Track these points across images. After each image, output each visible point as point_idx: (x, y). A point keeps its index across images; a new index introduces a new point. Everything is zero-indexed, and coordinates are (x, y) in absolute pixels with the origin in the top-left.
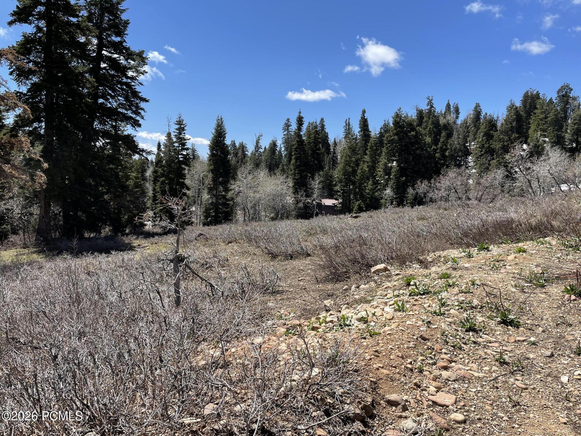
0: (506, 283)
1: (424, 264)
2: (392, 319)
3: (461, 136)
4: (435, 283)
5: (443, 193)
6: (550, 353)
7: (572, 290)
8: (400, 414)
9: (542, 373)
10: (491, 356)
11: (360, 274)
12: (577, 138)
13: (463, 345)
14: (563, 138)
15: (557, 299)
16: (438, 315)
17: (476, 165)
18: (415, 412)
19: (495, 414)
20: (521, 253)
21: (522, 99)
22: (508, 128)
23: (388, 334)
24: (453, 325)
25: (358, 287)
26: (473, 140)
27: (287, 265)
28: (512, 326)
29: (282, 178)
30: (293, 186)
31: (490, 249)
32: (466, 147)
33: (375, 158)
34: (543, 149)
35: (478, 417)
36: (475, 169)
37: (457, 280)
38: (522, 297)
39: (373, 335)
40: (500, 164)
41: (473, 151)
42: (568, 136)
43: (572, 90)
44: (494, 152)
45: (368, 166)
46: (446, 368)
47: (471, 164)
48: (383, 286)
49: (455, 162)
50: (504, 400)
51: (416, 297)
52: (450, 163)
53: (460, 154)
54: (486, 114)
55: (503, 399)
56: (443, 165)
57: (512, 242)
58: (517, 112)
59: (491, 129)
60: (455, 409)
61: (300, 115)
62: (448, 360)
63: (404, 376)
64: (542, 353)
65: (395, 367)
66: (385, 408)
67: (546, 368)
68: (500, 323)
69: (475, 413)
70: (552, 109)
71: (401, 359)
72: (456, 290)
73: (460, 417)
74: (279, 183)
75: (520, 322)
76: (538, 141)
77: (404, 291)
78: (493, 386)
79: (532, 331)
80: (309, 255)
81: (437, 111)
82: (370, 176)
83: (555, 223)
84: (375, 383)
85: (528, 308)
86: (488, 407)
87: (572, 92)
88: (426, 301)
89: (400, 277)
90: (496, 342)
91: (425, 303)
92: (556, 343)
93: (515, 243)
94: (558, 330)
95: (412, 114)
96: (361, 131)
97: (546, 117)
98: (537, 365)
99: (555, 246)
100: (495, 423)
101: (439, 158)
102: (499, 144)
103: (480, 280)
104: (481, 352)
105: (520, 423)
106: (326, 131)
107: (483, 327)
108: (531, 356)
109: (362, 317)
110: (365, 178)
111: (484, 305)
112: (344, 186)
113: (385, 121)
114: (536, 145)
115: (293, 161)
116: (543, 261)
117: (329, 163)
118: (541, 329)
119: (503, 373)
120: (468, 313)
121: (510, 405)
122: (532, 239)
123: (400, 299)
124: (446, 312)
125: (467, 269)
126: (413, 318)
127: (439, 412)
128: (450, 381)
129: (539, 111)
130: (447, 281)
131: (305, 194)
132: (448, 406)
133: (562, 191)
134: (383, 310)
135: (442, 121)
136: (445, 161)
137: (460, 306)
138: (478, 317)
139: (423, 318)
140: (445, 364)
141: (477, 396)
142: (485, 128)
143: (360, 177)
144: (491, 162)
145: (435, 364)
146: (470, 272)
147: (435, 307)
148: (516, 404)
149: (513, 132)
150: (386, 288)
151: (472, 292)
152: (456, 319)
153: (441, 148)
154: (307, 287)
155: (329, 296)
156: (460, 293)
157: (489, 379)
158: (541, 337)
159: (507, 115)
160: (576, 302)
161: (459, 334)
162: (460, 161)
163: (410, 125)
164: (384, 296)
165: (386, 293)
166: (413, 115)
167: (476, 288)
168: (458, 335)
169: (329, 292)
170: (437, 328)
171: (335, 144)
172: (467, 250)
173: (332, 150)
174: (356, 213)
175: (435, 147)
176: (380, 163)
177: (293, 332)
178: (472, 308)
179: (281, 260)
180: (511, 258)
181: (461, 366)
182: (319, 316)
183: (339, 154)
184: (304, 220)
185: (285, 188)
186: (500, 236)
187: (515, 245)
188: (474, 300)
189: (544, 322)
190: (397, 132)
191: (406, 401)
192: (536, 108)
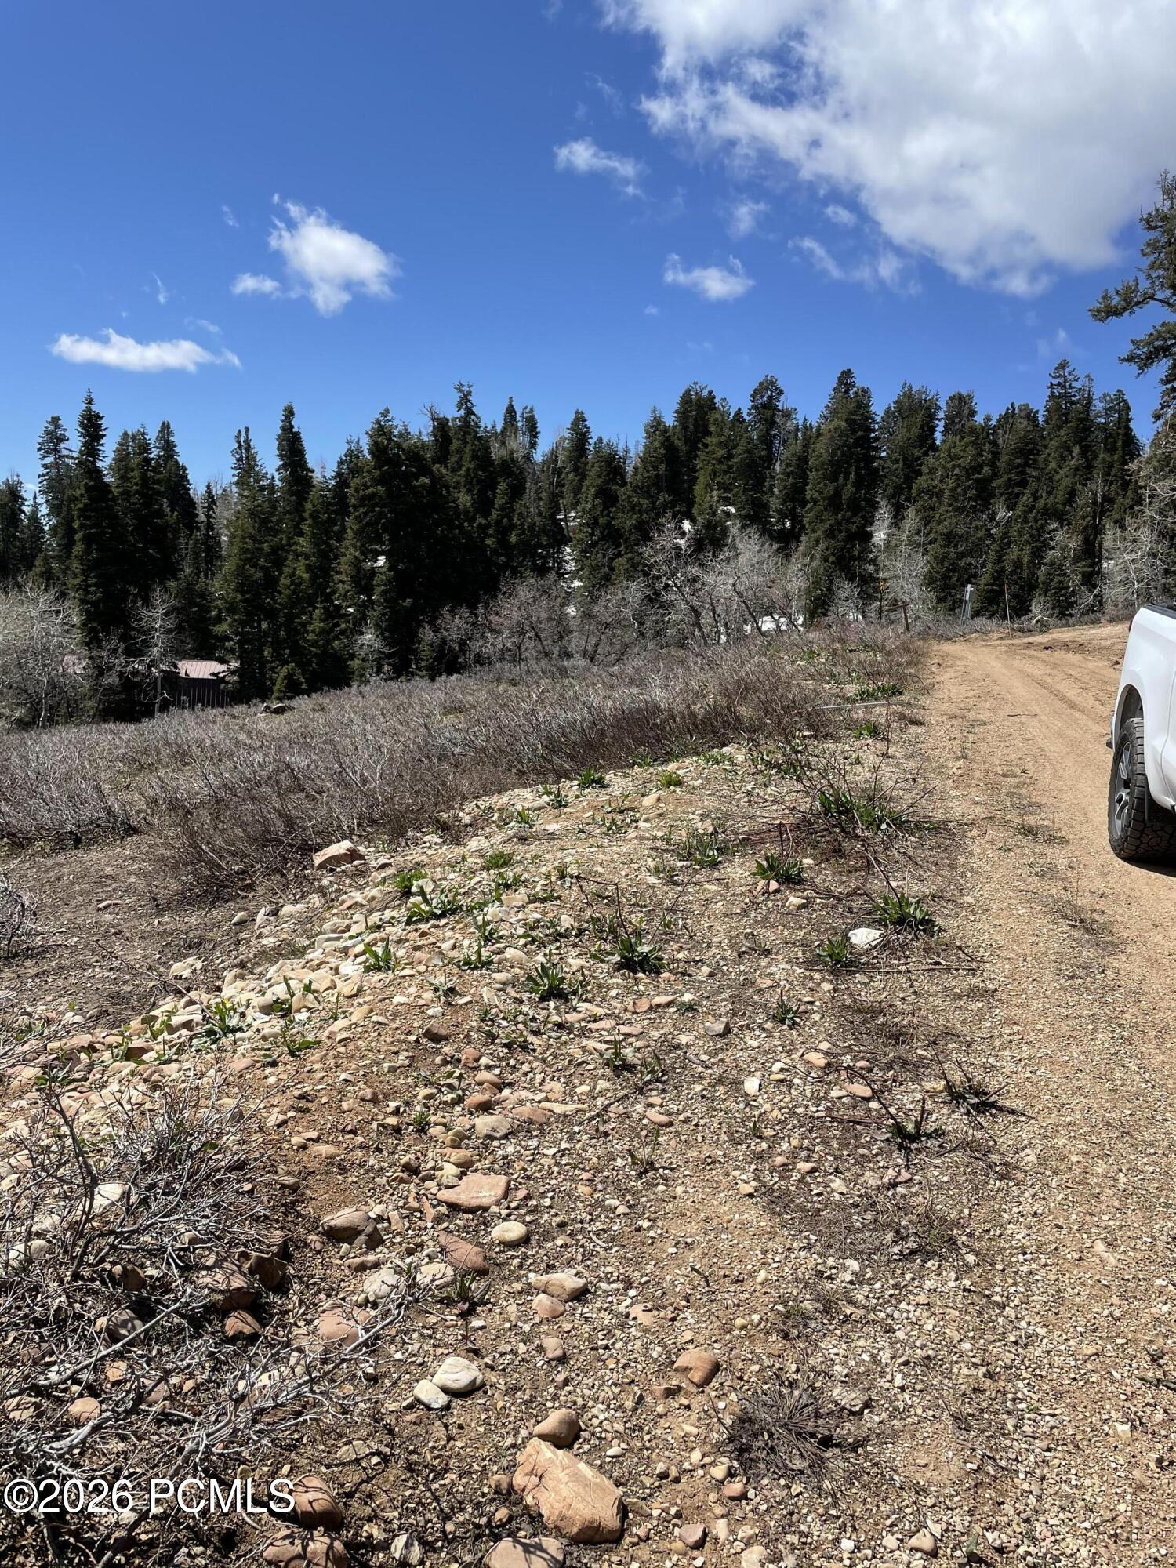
0: (635, 866)
1: (452, 833)
2: (356, 995)
3: (544, 495)
4: (473, 882)
5: (505, 640)
6: (722, 1026)
7: (771, 868)
8: (358, 1260)
9: (704, 1079)
10: (596, 1056)
11: (283, 875)
12: (794, 508)
13: (531, 1038)
14: (765, 506)
15: (742, 893)
16: (476, 968)
17: (582, 569)
18: (400, 1244)
19: (599, 1203)
20: (672, 788)
21: (677, 407)
22: (649, 477)
23: (340, 1041)
24: (509, 989)
25: (275, 913)
26: (574, 506)
27: (61, 865)
28: (644, 973)
29: (44, 600)
30: (84, 624)
31: (607, 781)
32: (557, 522)
33: (328, 545)
34: (725, 531)
35: (558, 1219)
36: (581, 579)
37: (526, 870)
38: (669, 895)
39: (299, 1050)
40: (634, 567)
41: (574, 533)
42: (774, 503)
43: (781, 392)
44: (621, 536)
45: (308, 568)
46: (486, 1107)
47: (571, 567)
48: (343, 902)
49: (534, 562)
50: (620, 1162)
51: (423, 927)
52: (520, 564)
53: (544, 540)
54: (600, 440)
55: (619, 1160)
56: (505, 567)
57: (655, 760)
58: (668, 439)
59: (613, 481)
60: (504, 1212)
61: (88, 410)
62: (494, 1084)
63: (379, 1150)
64: (706, 1030)
65: (353, 1132)
66: (319, 1252)
67: (714, 1064)
68: (619, 967)
69: (553, 1212)
70: (741, 436)
71: (369, 1106)
72: (522, 895)
73: (513, 1230)
74: (34, 613)
75: (661, 959)
76: (714, 514)
77: (395, 913)
78: (597, 1130)
79: (687, 978)
80: (132, 830)
81: (482, 424)
82: (316, 594)
83: (744, 711)
84: (294, 1188)
85: (680, 922)
86: (583, 1190)
87: (782, 398)
88: (449, 934)
89: (389, 871)
90: (607, 1016)
91: (444, 940)
92: (736, 999)
93: (661, 764)
94: (742, 968)
95: (421, 429)
96: (284, 467)
97: (730, 456)
98: (696, 1060)
99: (742, 766)
100: (599, 1225)
101: (494, 551)
102: (631, 517)
103: (579, 865)
104: (573, 1050)
105: (652, 1216)
106: (181, 460)
107: (581, 982)
108: (684, 1039)
109: (276, 1002)
110: (302, 600)
111: (586, 925)
112: (243, 624)
113: (348, 442)
114: (709, 522)
115: (78, 548)
116: (716, 804)
117: (196, 555)
118: (705, 970)
119: (621, 1093)
120: (547, 951)
121: (633, 1173)
122: (697, 753)
123: (383, 935)
124: (495, 958)
125: (552, 836)
126: (410, 985)
127: (466, 1228)
128: (496, 1138)
129: (715, 440)
130: (501, 875)
131: (122, 646)
132: (486, 1209)
133: (763, 634)
134: (337, 973)
135: (497, 452)
136: (510, 559)
137: (529, 936)
138: (570, 960)
139: (436, 982)
140: (486, 1097)
141: (558, 1164)
142: (599, 477)
143: (289, 598)
144: (615, 563)
145: (460, 1100)
146: (560, 844)
147: (469, 946)
148: (647, 1168)
149: (660, 489)
150: (349, 908)
151: (559, 898)
152: (517, 971)
153: (498, 522)
154: (124, 926)
155: (190, 947)
156: (531, 902)
157: (588, 1115)
158: (705, 990)
159: (646, 446)
160: (779, 896)
161: (525, 1009)
162: (545, 559)
163: (415, 455)
164: (343, 932)
165: (347, 922)
166: (424, 432)
167: (568, 884)
168: (521, 1012)
169: (191, 935)
170: (470, 1002)
171: (210, 498)
172: (554, 788)
173: (202, 518)
174: (280, 699)
175: (483, 522)
176: (343, 560)
177: (61, 1075)
178: (559, 936)
179: (42, 853)
180: (648, 801)
181: (524, 1094)
182: (154, 1013)
183: (224, 531)
184: (122, 726)
185: (56, 630)
186: (629, 748)
187: (660, 768)
188: (563, 917)
189: (713, 950)
190: (383, 475)
191: (380, 1219)
192: (709, 433)
